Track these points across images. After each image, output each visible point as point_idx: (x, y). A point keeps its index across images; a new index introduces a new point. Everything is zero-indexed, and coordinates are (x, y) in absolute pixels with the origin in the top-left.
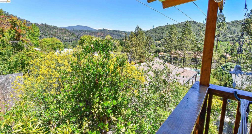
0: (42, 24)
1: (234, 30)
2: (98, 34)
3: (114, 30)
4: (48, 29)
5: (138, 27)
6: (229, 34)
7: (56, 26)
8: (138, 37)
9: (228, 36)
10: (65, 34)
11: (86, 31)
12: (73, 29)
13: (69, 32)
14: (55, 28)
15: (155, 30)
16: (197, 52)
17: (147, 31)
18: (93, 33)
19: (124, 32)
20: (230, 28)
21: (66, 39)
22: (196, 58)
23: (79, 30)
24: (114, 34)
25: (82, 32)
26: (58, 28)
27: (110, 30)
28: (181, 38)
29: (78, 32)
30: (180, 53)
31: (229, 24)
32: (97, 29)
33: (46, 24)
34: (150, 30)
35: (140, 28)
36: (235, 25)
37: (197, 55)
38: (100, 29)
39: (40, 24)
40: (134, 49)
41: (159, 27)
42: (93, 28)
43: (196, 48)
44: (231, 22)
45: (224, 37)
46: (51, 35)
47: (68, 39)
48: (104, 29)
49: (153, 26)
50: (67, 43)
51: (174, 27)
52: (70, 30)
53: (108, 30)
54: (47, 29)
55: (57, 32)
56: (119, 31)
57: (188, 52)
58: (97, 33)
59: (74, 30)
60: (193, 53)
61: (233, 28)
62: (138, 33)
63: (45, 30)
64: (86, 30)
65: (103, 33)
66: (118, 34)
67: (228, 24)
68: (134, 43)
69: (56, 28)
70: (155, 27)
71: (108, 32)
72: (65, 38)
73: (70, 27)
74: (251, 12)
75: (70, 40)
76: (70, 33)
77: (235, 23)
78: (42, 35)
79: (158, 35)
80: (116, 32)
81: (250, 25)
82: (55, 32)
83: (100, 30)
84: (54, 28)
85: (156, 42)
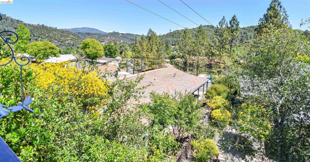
0: (38, 24)
1: (250, 35)
2: (108, 38)
3: (127, 33)
4: (46, 31)
5: (150, 31)
6: (246, 39)
7: (56, 28)
8: (151, 41)
9: (244, 41)
10: (68, 37)
11: (94, 34)
12: (77, 31)
13: (72, 35)
14: (55, 30)
15: (172, 34)
16: (211, 58)
17: (164, 35)
18: (103, 36)
19: (138, 36)
20: (246, 33)
21: (69, 43)
22: (209, 64)
23: (85, 33)
24: (127, 38)
25: (89, 35)
26: (59, 30)
27: (122, 33)
28: (194, 43)
29: (83, 35)
30: (194, 58)
31: (246, 29)
32: (108, 32)
33: (43, 25)
34: (166, 34)
35: (153, 32)
36: (251, 30)
37: (211, 61)
38: (111, 31)
39: (35, 25)
40: (145, 54)
41: (176, 31)
42: (102, 31)
43: (210, 53)
44: (248, 27)
45: (240, 42)
46: (49, 38)
47: (72, 43)
48: (116, 31)
49: (170, 30)
50: (70, 47)
51: (188, 31)
52: (74, 32)
53: (121, 34)
54: (44, 31)
55: (58, 34)
56: (133, 35)
57: (202, 58)
58: (107, 36)
59: (79, 33)
60: (207, 59)
61: (249, 33)
62: (151, 37)
63: (43, 32)
64: (94, 32)
65: (114, 36)
66: (132, 38)
67: (244, 29)
68: (145, 48)
69: (57, 29)
70: (172, 31)
71: (120, 35)
72: (67, 42)
73: (74, 29)
74: (264, 17)
75: (73, 44)
76: (74, 36)
77: (251, 28)
78: (38, 38)
79: (175, 39)
80: (129, 36)
81: (262, 30)
82: (55, 34)
83: (111, 33)
84: (53, 29)
85: (173, 47)
